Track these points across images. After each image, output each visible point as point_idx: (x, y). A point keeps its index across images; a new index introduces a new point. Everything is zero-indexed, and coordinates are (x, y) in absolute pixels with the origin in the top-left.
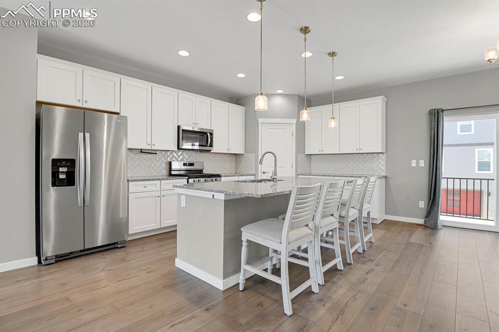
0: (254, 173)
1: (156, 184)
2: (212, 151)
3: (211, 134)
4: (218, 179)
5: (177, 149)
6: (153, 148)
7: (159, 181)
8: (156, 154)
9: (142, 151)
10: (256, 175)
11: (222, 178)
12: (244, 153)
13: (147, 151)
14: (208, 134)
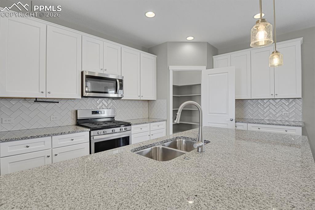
0: (165, 118)
1: (44, 142)
2: (122, 98)
3: (121, 81)
4: (128, 128)
5: (80, 97)
6: (47, 97)
7: (50, 137)
8: (58, 102)
9: (36, 100)
10: (168, 120)
11: (132, 126)
12: (155, 99)
13: (44, 100)
14: (118, 81)
